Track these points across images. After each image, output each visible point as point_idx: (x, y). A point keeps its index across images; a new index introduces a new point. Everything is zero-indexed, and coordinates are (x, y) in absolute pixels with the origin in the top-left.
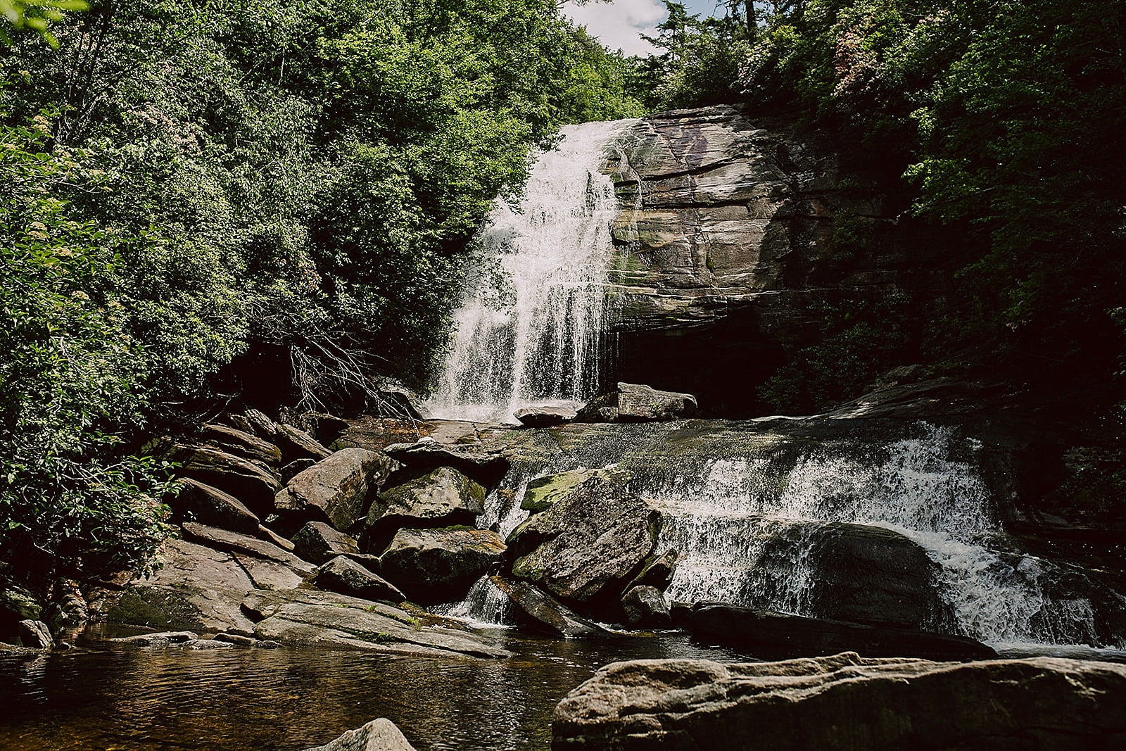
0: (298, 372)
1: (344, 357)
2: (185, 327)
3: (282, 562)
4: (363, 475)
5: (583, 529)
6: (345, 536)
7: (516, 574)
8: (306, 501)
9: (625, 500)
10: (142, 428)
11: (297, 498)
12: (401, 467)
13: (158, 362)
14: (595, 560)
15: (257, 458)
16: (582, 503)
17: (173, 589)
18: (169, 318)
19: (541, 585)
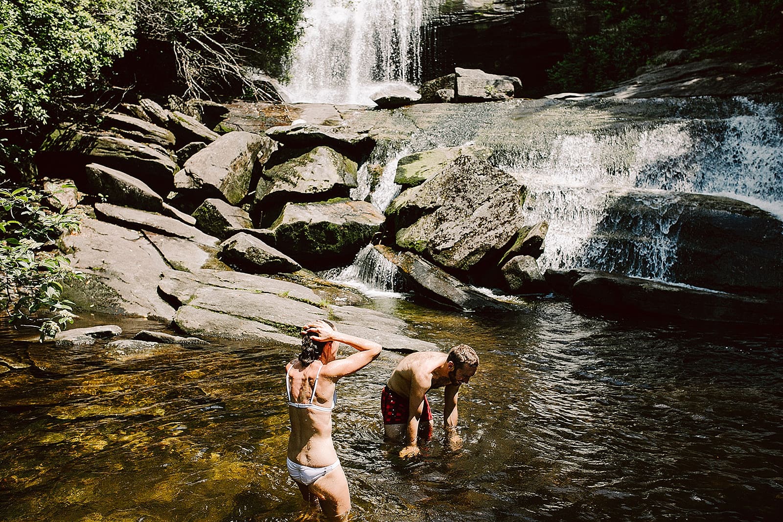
0: (182, 65)
1: (221, 51)
2: (75, 23)
3: (188, 238)
4: (249, 155)
5: (459, 203)
6: (238, 210)
7: (400, 245)
8: (202, 181)
9: (495, 176)
10: (45, 122)
11: (193, 178)
12: (279, 146)
13: (53, 57)
14: (475, 233)
15: (154, 143)
16: (456, 179)
17: (92, 272)
18: (58, 14)
19: (425, 255)
